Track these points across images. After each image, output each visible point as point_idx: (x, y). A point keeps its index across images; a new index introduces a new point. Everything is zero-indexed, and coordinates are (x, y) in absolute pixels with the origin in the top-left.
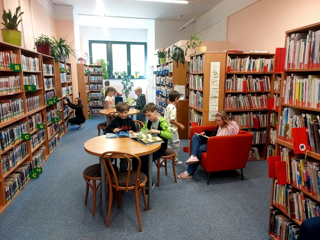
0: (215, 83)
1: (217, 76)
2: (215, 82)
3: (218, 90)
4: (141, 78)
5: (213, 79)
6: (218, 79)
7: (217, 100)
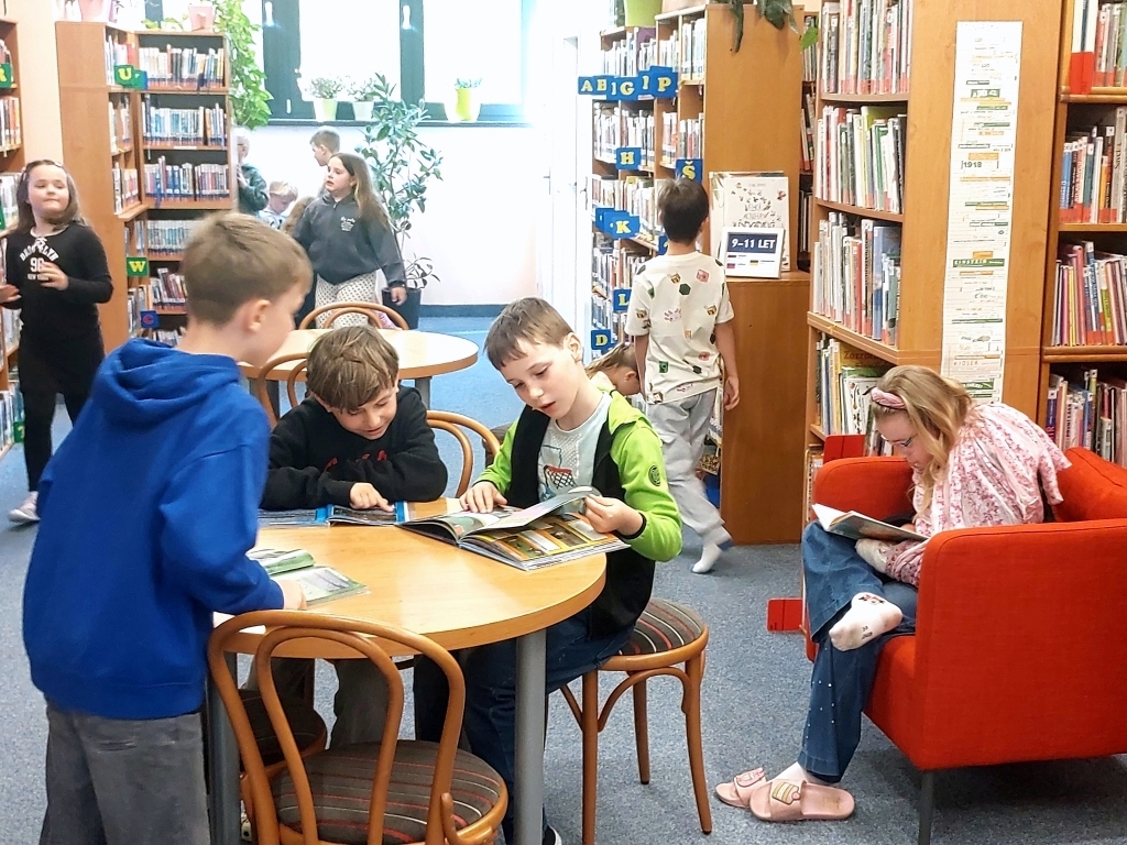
0: (988, 168)
1: (998, 116)
2: (988, 156)
3: (1007, 216)
4: (490, 117)
5: (974, 137)
6: (1009, 137)
7: (999, 280)
